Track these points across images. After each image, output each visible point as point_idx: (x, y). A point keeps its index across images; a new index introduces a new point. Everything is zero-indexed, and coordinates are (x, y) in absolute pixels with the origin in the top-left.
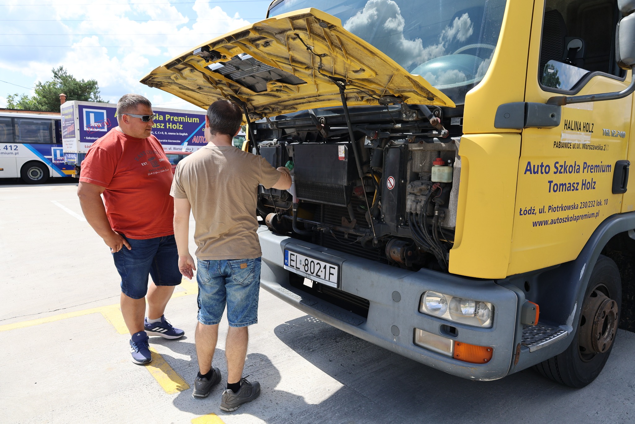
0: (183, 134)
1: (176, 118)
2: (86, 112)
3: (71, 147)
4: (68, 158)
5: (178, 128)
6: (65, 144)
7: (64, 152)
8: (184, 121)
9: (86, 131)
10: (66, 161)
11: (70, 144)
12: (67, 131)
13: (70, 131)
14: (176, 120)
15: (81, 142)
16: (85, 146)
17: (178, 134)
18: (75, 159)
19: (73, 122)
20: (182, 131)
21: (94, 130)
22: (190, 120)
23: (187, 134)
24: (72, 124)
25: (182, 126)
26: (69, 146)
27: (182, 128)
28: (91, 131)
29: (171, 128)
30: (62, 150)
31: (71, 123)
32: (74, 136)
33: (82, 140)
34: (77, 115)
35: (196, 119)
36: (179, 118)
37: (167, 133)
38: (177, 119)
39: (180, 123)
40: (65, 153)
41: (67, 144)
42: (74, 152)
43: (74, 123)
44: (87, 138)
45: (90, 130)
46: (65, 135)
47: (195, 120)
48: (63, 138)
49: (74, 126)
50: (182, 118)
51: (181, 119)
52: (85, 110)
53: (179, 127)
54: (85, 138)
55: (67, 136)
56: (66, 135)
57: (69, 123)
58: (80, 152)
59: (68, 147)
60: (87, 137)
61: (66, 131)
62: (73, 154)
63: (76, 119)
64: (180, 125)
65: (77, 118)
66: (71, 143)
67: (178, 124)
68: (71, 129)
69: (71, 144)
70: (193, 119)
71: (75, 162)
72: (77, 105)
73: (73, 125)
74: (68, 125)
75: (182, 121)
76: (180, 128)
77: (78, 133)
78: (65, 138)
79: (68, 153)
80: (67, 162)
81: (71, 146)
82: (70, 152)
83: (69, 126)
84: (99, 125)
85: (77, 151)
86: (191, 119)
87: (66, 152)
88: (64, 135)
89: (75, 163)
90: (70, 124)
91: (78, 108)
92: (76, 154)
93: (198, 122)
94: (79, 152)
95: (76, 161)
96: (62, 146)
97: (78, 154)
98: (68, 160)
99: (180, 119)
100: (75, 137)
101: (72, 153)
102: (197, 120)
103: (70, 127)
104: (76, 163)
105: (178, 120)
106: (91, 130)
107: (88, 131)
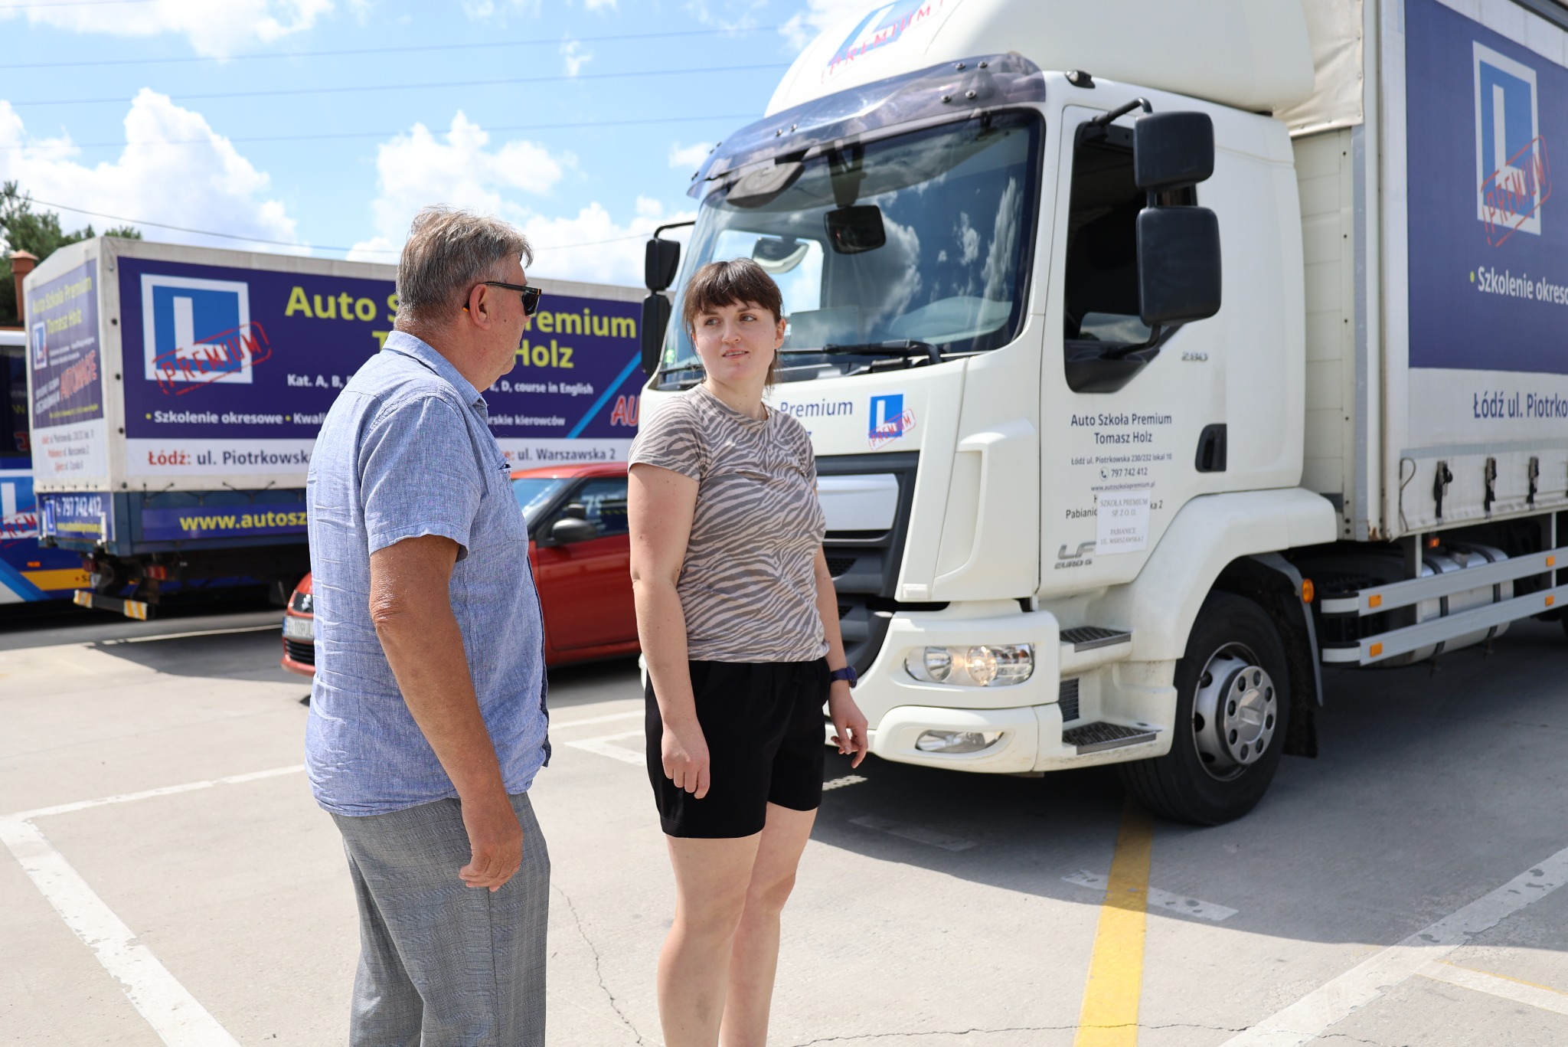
0: (575, 390)
1: (545, 318)
2: (157, 290)
3: (77, 466)
4: (56, 519)
5: (555, 364)
6: (47, 453)
7: (38, 487)
8: (579, 331)
9: (156, 383)
10: (50, 530)
11: (71, 452)
12: (58, 388)
13: (76, 388)
14: (546, 325)
15: (128, 436)
16: (151, 457)
17: (553, 388)
18: (97, 521)
19: (90, 341)
20: (569, 377)
21: (191, 379)
22: (601, 327)
23: (589, 389)
24: (84, 351)
25: (568, 352)
26: (64, 460)
27: (570, 360)
28: (179, 385)
29: (526, 362)
30: (29, 481)
31: (79, 350)
32: (94, 407)
33: (137, 426)
34: (109, 305)
35: (623, 322)
36: (559, 317)
37: (512, 385)
38: (550, 321)
39: (564, 339)
40: (44, 497)
41: (53, 454)
42: (91, 489)
43: (95, 346)
44: (160, 417)
45: (174, 378)
46: (46, 412)
47: (619, 326)
48: (37, 426)
49: (97, 360)
50: (568, 318)
51: (567, 320)
52: (149, 282)
53: (560, 356)
54: (148, 416)
55: (57, 415)
56: (53, 409)
57: (71, 352)
58: (125, 486)
59: (59, 467)
60: (157, 414)
61: (51, 393)
62: (89, 495)
63: (109, 323)
64: (562, 350)
65: (114, 322)
66: (75, 445)
67: (554, 344)
68: (81, 377)
69: (81, 451)
70: (615, 322)
71: (98, 536)
72: (111, 258)
73: (91, 355)
74: (62, 360)
75: (569, 330)
76: (565, 364)
77: (113, 395)
78: (44, 421)
79: (58, 496)
80: (51, 537)
81: (75, 459)
82: (68, 489)
83: (70, 364)
84: (216, 354)
85: (113, 480)
86: (605, 320)
87: (49, 490)
88: (39, 411)
89: (99, 542)
90: (77, 355)
91: (116, 271)
92: (104, 495)
93: (633, 334)
94: (118, 488)
95: (103, 529)
96: (28, 464)
97: (117, 495)
98: (62, 527)
99: (564, 322)
100: (98, 414)
101: (80, 494)
102: (628, 327)
103: (73, 369)
104: (104, 539)
105: (554, 326)
106: (179, 376)
107: (164, 382)
